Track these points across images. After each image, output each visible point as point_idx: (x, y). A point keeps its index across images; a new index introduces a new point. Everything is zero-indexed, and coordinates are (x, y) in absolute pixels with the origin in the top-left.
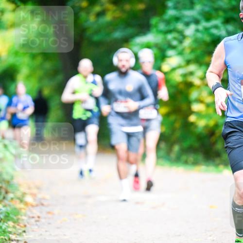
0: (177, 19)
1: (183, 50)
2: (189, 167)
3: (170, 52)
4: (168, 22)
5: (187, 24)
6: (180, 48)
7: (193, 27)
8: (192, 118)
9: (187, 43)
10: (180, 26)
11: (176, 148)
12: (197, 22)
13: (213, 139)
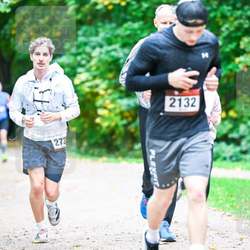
0: (86, 44)
1: (91, 67)
2: (95, 158)
3: (80, 70)
4: (78, 47)
5: (94, 48)
6: (88, 66)
7: (98, 50)
8: (98, 120)
9: (94, 62)
10: (88, 49)
11: (85, 144)
12: (101, 46)
13: (114, 137)
